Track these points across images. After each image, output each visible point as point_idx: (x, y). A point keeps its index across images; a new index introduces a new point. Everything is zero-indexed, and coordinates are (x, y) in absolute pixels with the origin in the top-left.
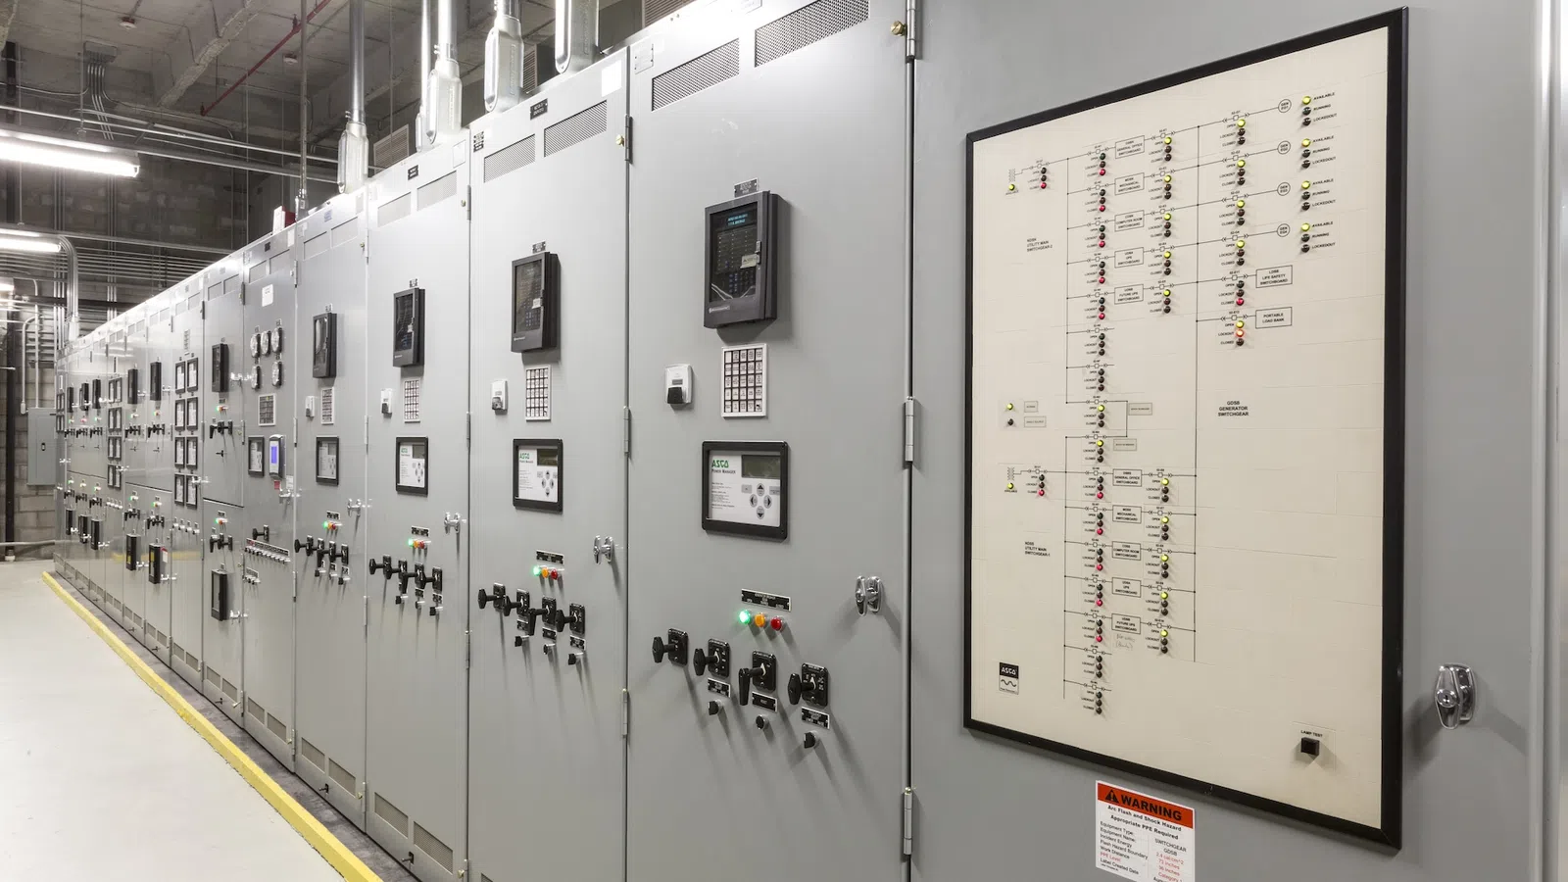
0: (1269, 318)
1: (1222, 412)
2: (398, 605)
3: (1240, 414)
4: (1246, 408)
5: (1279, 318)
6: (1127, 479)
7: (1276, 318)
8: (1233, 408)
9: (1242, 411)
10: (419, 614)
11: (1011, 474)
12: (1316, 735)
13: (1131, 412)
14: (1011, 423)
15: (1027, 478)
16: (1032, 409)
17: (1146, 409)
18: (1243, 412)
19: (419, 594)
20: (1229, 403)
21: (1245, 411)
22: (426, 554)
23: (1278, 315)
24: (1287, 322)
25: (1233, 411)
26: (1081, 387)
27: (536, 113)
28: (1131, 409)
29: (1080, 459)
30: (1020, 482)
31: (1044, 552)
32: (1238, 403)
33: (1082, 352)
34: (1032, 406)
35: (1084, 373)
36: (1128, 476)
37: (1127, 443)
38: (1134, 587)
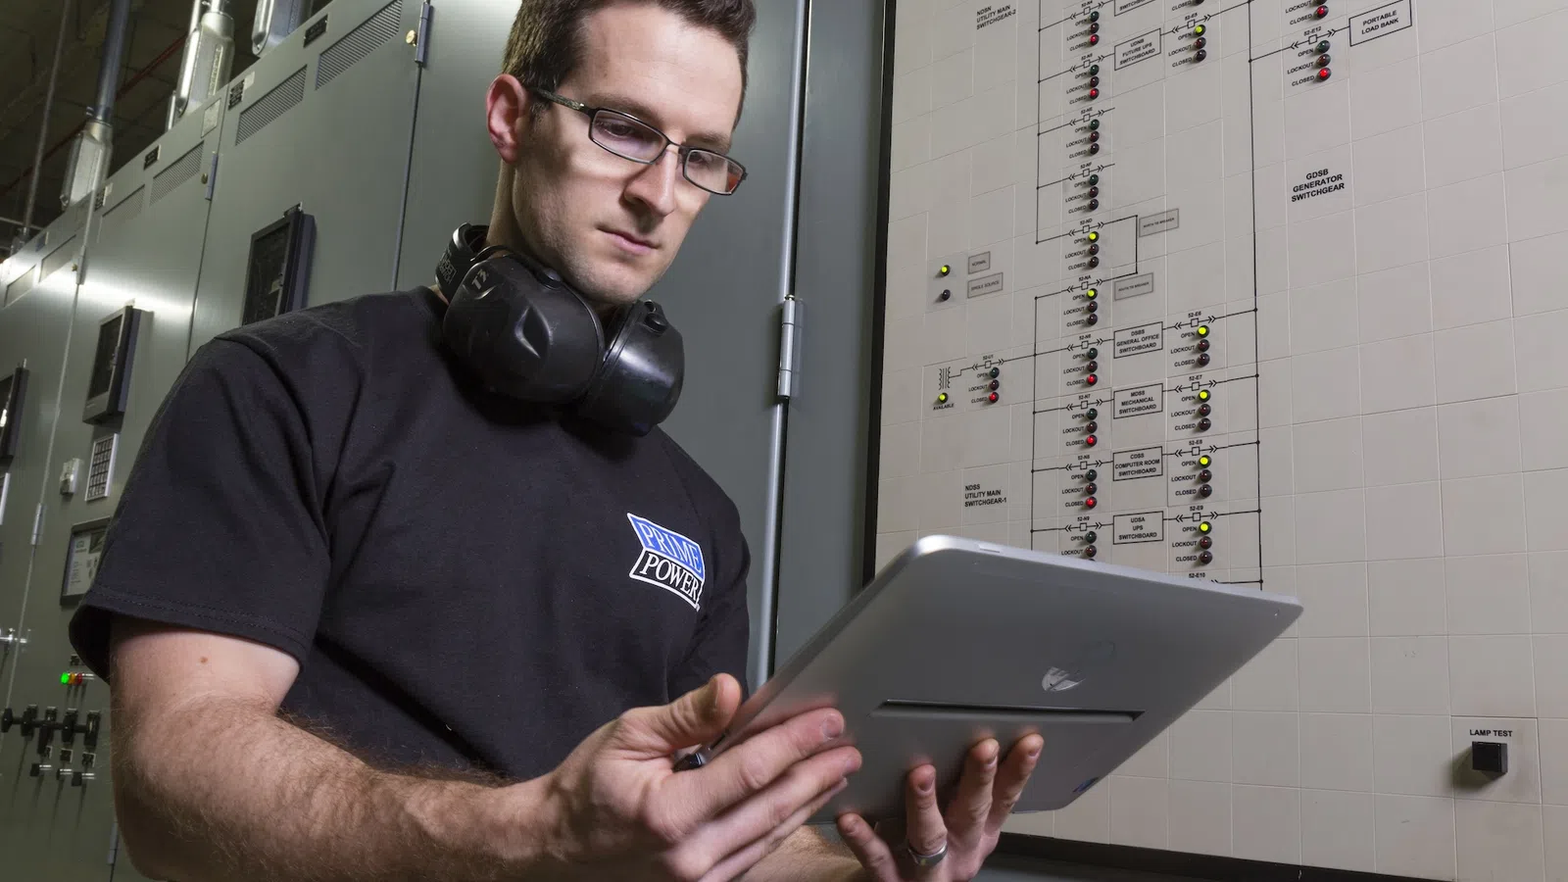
0: (1373, 24)
1: (1299, 193)
2: (35, 779)
3: (1329, 190)
4: (1339, 177)
5: (1389, 19)
6: (1138, 343)
7: (1384, 21)
8: (1317, 183)
9: (1333, 184)
10: (61, 788)
11: (945, 377)
12: (1499, 733)
13: (1143, 231)
14: (945, 296)
15: (973, 379)
16: (982, 266)
17: (1169, 220)
18: (1337, 184)
19: (65, 757)
20: (1309, 176)
21: (1338, 183)
22: (83, 694)
23: (1387, 15)
24: (1404, 21)
25: (1318, 188)
26: (1061, 213)
27: (311, 36)
28: (1142, 227)
29: (1059, 328)
30: (960, 391)
31: (997, 497)
32: (1325, 172)
33: (1062, 159)
34: (979, 262)
35: (1065, 190)
36: (1139, 337)
37: (1136, 282)
38: (1151, 524)
